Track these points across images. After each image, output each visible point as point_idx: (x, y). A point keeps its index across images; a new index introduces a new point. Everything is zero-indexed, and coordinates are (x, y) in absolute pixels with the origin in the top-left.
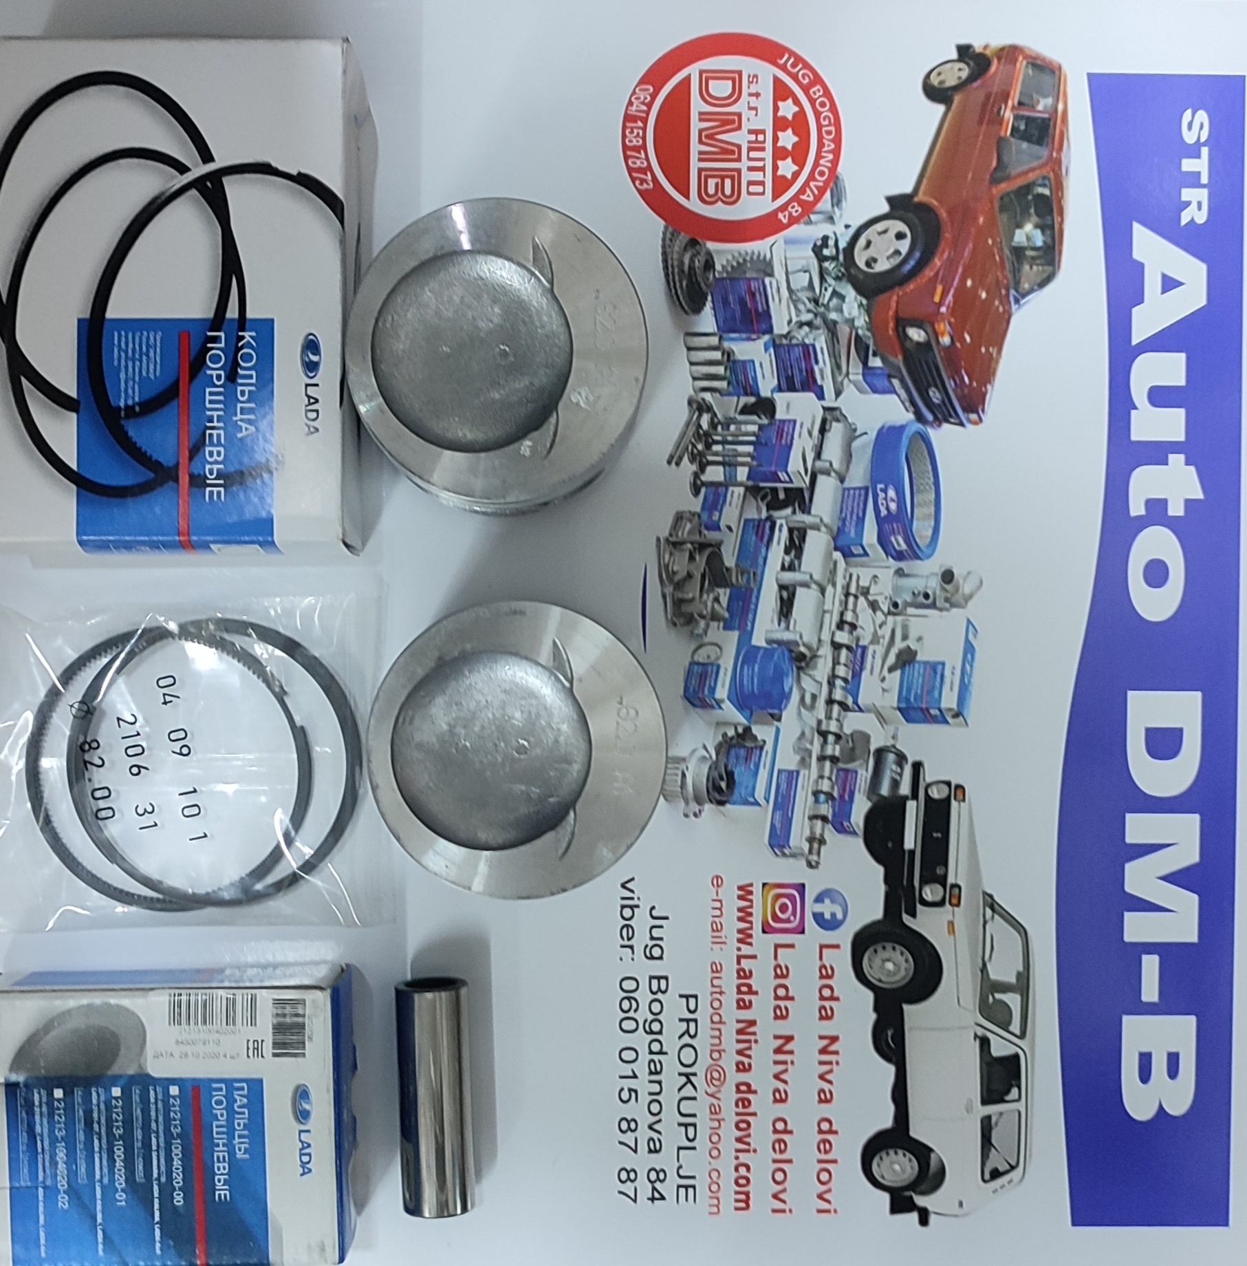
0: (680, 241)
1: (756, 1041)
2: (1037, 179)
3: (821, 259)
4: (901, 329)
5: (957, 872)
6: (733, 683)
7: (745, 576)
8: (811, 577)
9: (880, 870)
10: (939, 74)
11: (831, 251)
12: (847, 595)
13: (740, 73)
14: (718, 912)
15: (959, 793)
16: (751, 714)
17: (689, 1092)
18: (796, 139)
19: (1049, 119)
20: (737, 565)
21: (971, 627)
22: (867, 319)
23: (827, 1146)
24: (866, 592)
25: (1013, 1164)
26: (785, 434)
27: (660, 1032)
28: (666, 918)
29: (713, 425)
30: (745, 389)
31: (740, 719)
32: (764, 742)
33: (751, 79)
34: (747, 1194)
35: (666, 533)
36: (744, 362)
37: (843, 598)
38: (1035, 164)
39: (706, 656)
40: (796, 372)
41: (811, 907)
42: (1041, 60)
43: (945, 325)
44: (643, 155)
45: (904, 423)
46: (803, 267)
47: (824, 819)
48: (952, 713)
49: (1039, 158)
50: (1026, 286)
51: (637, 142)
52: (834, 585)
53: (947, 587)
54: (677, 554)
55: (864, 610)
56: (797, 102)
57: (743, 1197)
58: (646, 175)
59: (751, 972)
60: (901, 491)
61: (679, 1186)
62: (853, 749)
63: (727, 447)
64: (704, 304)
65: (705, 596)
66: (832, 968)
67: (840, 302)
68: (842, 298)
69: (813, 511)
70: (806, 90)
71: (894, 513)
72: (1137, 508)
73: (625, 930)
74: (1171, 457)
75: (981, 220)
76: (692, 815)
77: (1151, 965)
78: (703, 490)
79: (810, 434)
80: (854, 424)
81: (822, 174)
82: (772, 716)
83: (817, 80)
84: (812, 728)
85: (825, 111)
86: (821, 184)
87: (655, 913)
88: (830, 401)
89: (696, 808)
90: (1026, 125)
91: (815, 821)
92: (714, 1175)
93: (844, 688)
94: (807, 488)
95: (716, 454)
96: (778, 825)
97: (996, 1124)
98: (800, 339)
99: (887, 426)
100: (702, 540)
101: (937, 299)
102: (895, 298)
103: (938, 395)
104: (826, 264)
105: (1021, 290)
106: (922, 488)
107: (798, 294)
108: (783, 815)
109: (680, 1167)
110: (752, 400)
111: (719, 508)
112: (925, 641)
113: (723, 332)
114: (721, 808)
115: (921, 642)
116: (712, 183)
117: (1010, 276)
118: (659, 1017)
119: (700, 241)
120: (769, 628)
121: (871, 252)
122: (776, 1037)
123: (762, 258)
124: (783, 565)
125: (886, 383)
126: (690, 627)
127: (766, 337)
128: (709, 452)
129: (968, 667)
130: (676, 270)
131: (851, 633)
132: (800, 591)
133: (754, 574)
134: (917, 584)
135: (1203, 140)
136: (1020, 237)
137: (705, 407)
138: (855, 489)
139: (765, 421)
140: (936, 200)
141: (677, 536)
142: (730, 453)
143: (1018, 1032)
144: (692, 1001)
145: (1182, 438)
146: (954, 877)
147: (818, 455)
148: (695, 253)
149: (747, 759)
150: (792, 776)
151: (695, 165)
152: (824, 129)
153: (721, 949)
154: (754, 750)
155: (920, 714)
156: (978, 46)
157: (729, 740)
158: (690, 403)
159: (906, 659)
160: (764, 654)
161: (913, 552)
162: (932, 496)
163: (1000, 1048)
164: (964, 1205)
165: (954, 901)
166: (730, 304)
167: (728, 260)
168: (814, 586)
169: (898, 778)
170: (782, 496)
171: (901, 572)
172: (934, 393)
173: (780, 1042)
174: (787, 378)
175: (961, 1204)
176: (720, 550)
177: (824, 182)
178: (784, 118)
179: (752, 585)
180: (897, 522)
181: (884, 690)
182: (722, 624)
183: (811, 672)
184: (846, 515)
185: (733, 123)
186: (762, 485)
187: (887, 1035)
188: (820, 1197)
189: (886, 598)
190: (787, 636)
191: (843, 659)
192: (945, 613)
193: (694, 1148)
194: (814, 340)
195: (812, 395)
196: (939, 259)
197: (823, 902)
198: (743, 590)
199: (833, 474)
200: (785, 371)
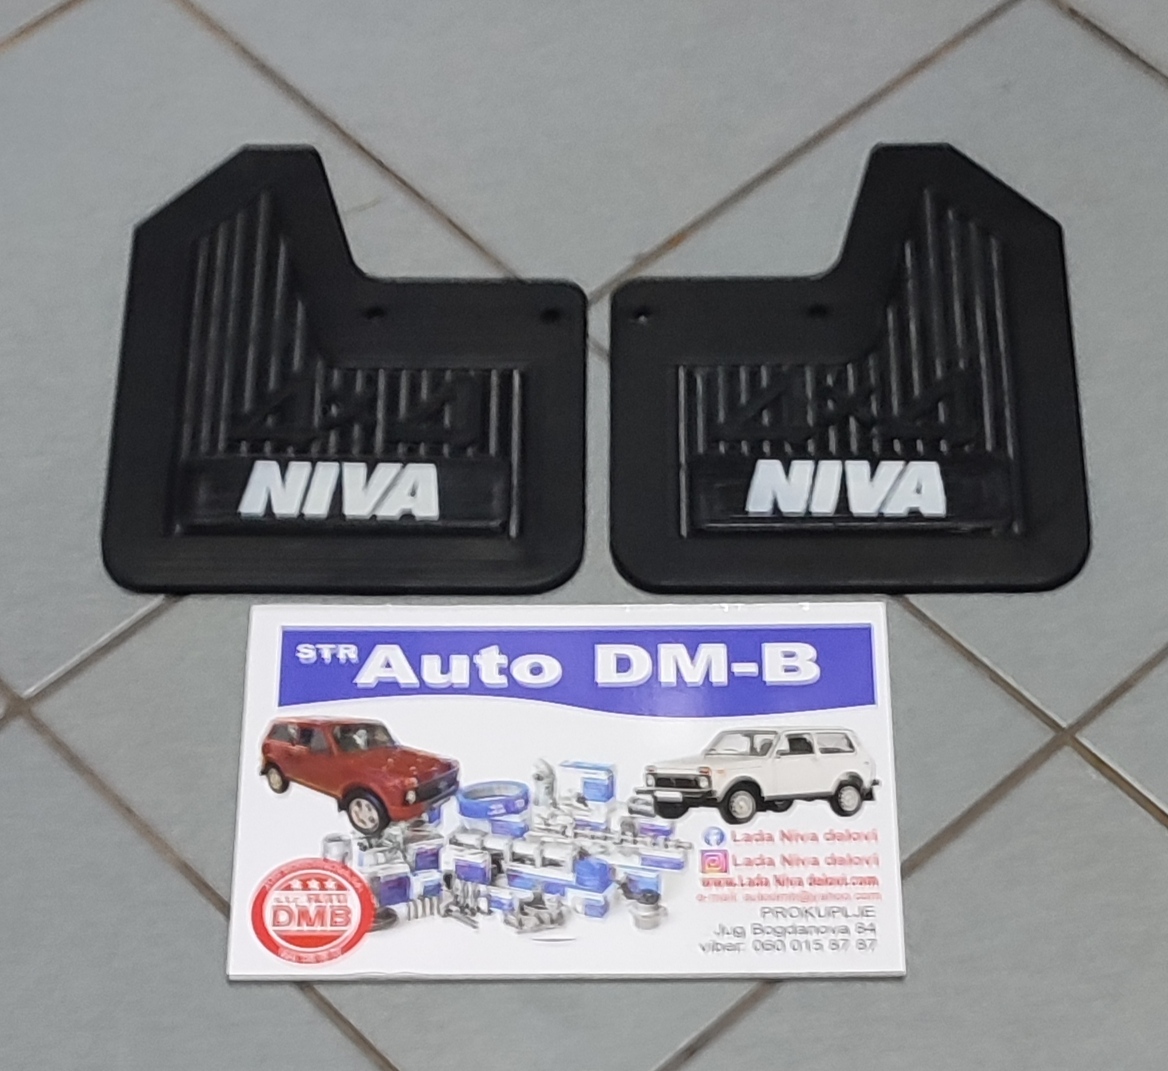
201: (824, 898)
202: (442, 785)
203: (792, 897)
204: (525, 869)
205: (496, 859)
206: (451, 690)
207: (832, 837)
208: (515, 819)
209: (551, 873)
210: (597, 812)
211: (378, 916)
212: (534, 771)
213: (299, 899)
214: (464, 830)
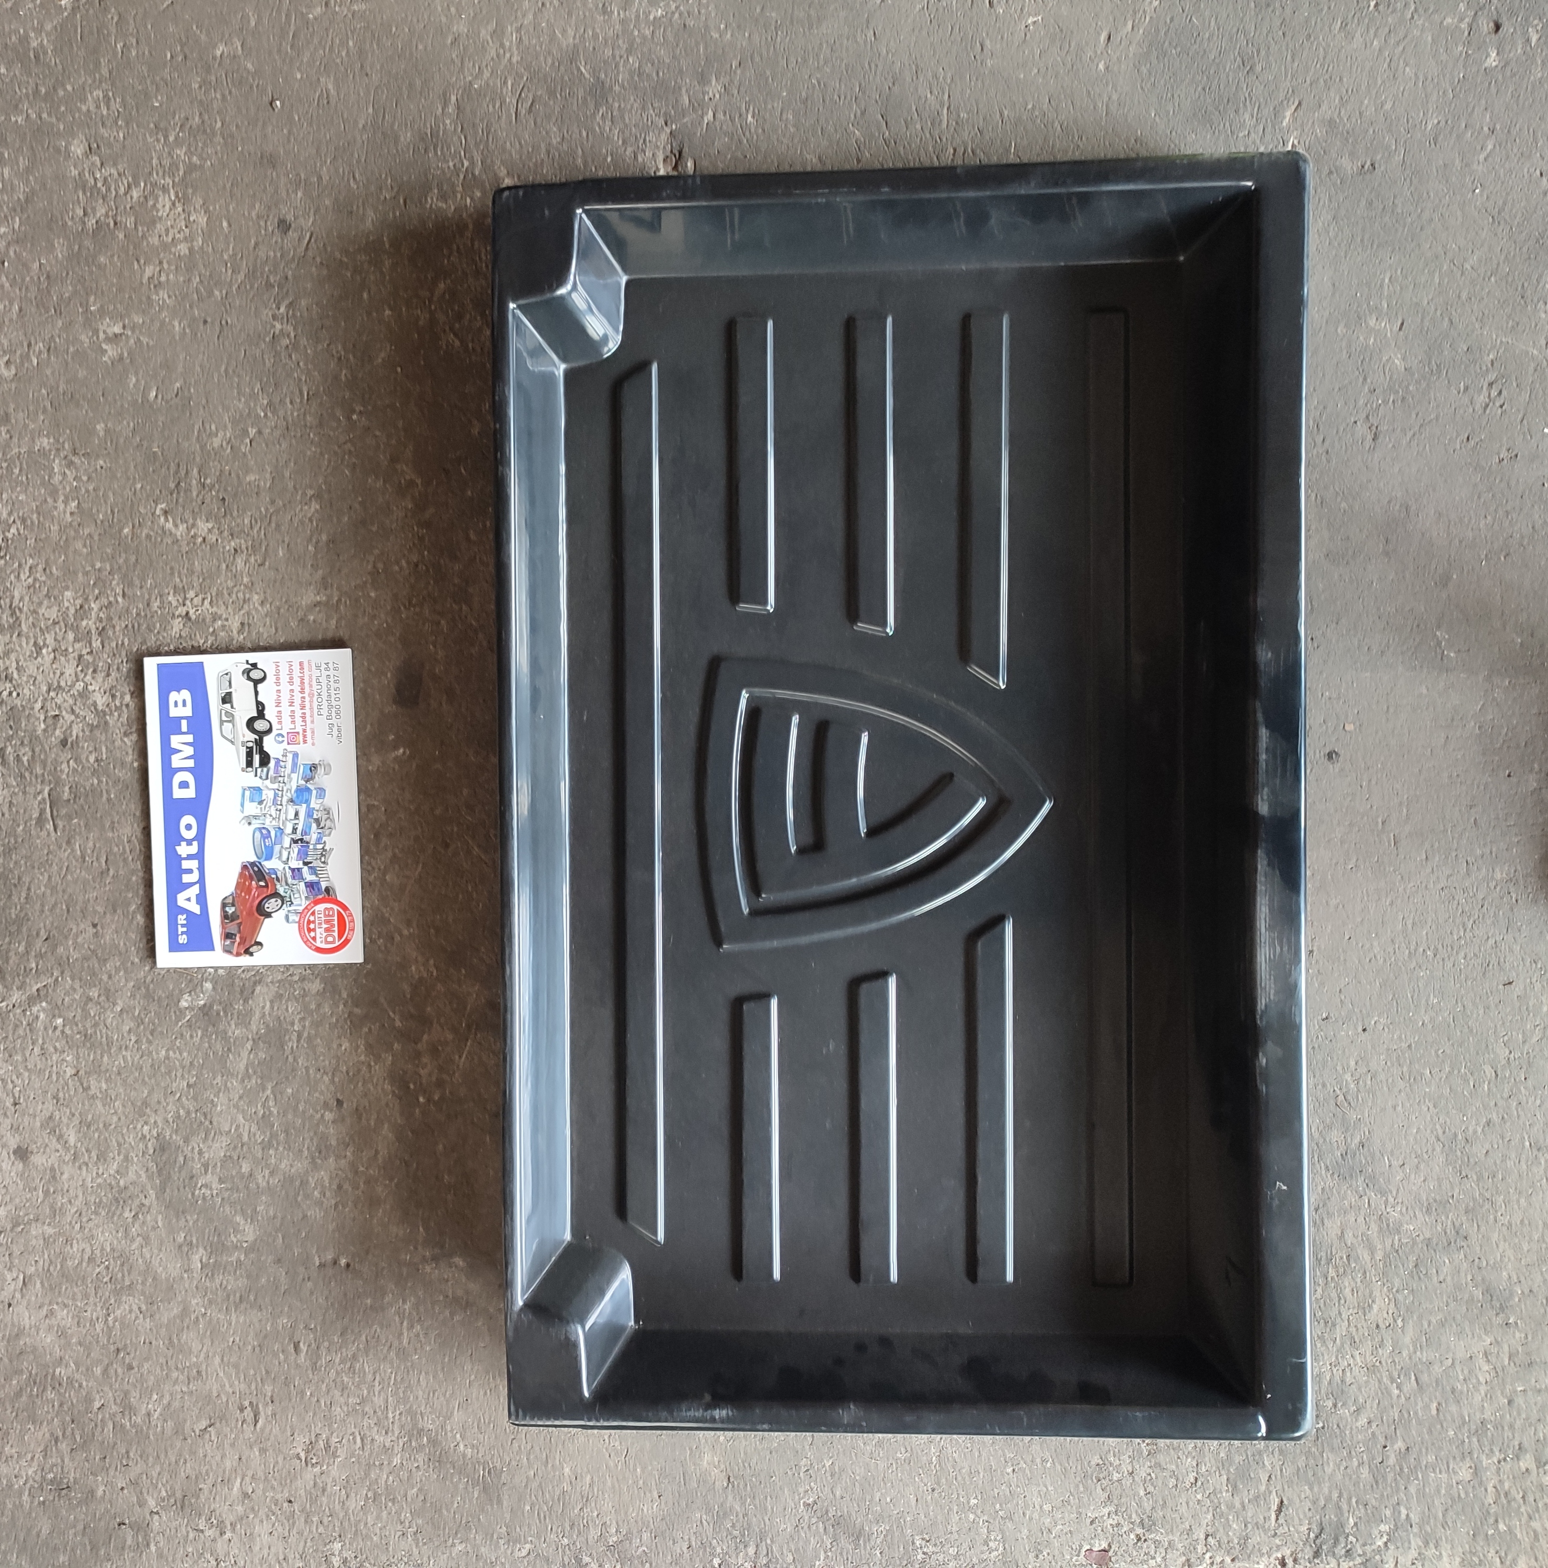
201: (311, 686)
202: (256, 869)
203: (311, 702)
204: (300, 828)
205: (296, 842)
206: (201, 869)
207: (278, 683)
208: (273, 834)
209: (302, 815)
210: (268, 795)
211: (328, 894)
212: (247, 824)
213: (320, 933)
214: (280, 858)
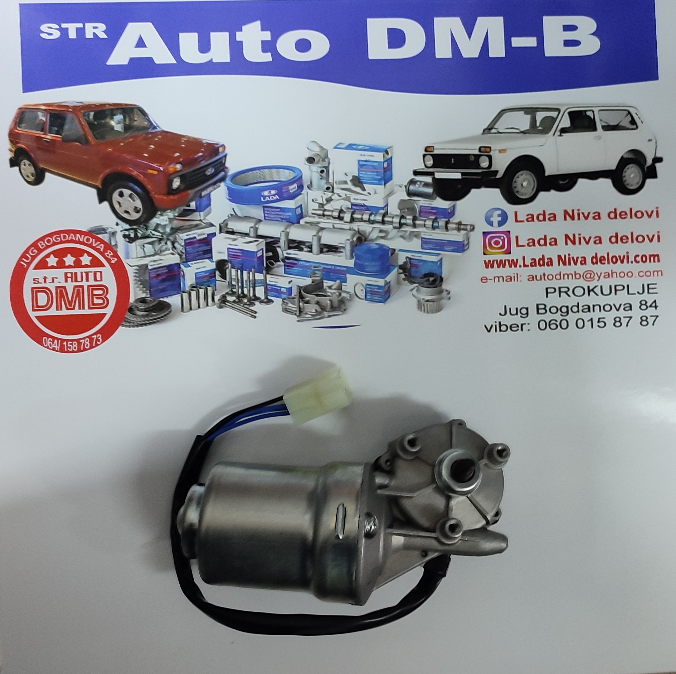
0: (130, 318)
1: (569, 255)
2: (86, 120)
3: (136, 238)
4: (174, 192)
5: (472, 149)
6: (375, 276)
7: (316, 272)
8: (315, 236)
9: (473, 191)
10: (28, 176)
11: (132, 233)
12: (324, 215)
13: (33, 288)
14: (501, 279)
15: (429, 149)
16: (393, 265)
17: (598, 290)
18: (69, 255)
19: (50, 114)
20: (311, 277)
21: (338, 147)
22: (169, 211)
23: (623, 213)
24: (321, 205)
25: (626, 113)
26: (236, 254)
27: (567, 307)
28: (505, 307)
29: (233, 294)
30: (211, 277)
31: (395, 271)
32: (407, 257)
33: (37, 282)
34: (650, 256)
35: (296, 317)
36: (197, 278)
37: (325, 218)
38: (76, 121)
39: (362, 292)
40: (201, 249)
41: (496, 228)
42: (17, 119)
43: (171, 168)
44: (83, 341)
45: (226, 188)
46: (141, 248)
47: (447, 223)
48: (385, 154)
49: (73, 119)
50: (146, 123)
51: (75, 345)
52: (319, 223)
53: (316, 161)
54: (306, 310)
55: (332, 206)
56: (48, 256)
57: (652, 258)
58: (94, 338)
59: (532, 259)
60: (264, 188)
61: (648, 292)
62: (407, 209)
63: (244, 285)
64: (166, 302)
65: (329, 294)
66: (528, 215)
67: (160, 226)
68: (158, 225)
69: (279, 236)
70: (40, 251)
71: (277, 191)
72: (267, 57)
73: (513, 329)
74: (238, 39)
75: (110, 150)
76: (449, 296)
77: (517, 42)
78: (269, 297)
79: (235, 240)
80: (228, 216)
81: (88, 240)
82: (392, 254)
83: (34, 245)
84: (398, 232)
85: (53, 239)
86: (94, 240)
87: (503, 313)
88: (216, 230)
89: (445, 293)
90: (55, 126)
91: (449, 228)
92: (641, 274)
93: (375, 215)
94: (265, 240)
95: (250, 291)
96: (452, 248)
97: (606, 123)
98: (182, 248)
99: (229, 198)
100: (297, 297)
101: (156, 173)
102: (156, 196)
103: (209, 170)
104: (139, 235)
105: (149, 126)
106: (262, 176)
107: (157, 249)
108: (446, 246)
109: (638, 293)
110: (217, 273)
111: (279, 288)
112: (346, 171)
113: (181, 291)
114: (444, 280)
115: (347, 174)
116: (96, 301)
117: (141, 133)
118: (559, 308)
119: (129, 306)
120: (344, 258)
121: (131, 211)
122: (566, 244)
123: (137, 271)
124: (309, 252)
125: (204, 199)
126: (345, 301)
127: (182, 266)
128: (248, 295)
129: (360, 147)
130: (147, 319)
131: (344, 212)
132: (323, 241)
133: (315, 267)
134: (316, 177)
135: (58, 27)
136: (118, 128)
137: (223, 299)
138: (264, 213)
139: (229, 264)
140: (100, 174)
141: (296, 311)
142: (248, 284)
143: (557, 113)
144: (549, 290)
145: (227, 34)
146: (476, 150)
147: (247, 235)
148: (136, 309)
149: (416, 266)
150: (425, 242)
151: (87, 311)
152: (63, 240)
153: (521, 276)
154: (411, 263)
155: (388, 173)
156: (10, 155)
157: (407, 277)
158: (221, 307)
159: (357, 181)
160: (358, 260)
161: (298, 180)
162: (267, 170)
163: (566, 122)
164: (650, 138)
165: (488, 150)
166: (164, 288)
167: (140, 290)
168: (320, 234)
169: (423, 183)
170: (270, 254)
171: (309, 186)
172: (209, 172)
173: (569, 241)
174: (204, 254)
175: (650, 140)
176: (302, 287)
177: (93, 238)
178: (57, 263)
179: (321, 268)
180: (282, 189)
181: (375, 193)
182: (343, 284)
183: (368, 234)
184: (279, 218)
185: (61, 290)
186: (265, 265)
187: (563, 184)
188: (650, 216)
189: (324, 194)
190: (348, 248)
191: (360, 216)
192: (331, 162)
193: (628, 286)
194: (182, 240)
195: (214, 240)
196: (133, 172)
197: (492, 222)
198: (324, 273)
199: (257, 226)
200: (200, 255)
